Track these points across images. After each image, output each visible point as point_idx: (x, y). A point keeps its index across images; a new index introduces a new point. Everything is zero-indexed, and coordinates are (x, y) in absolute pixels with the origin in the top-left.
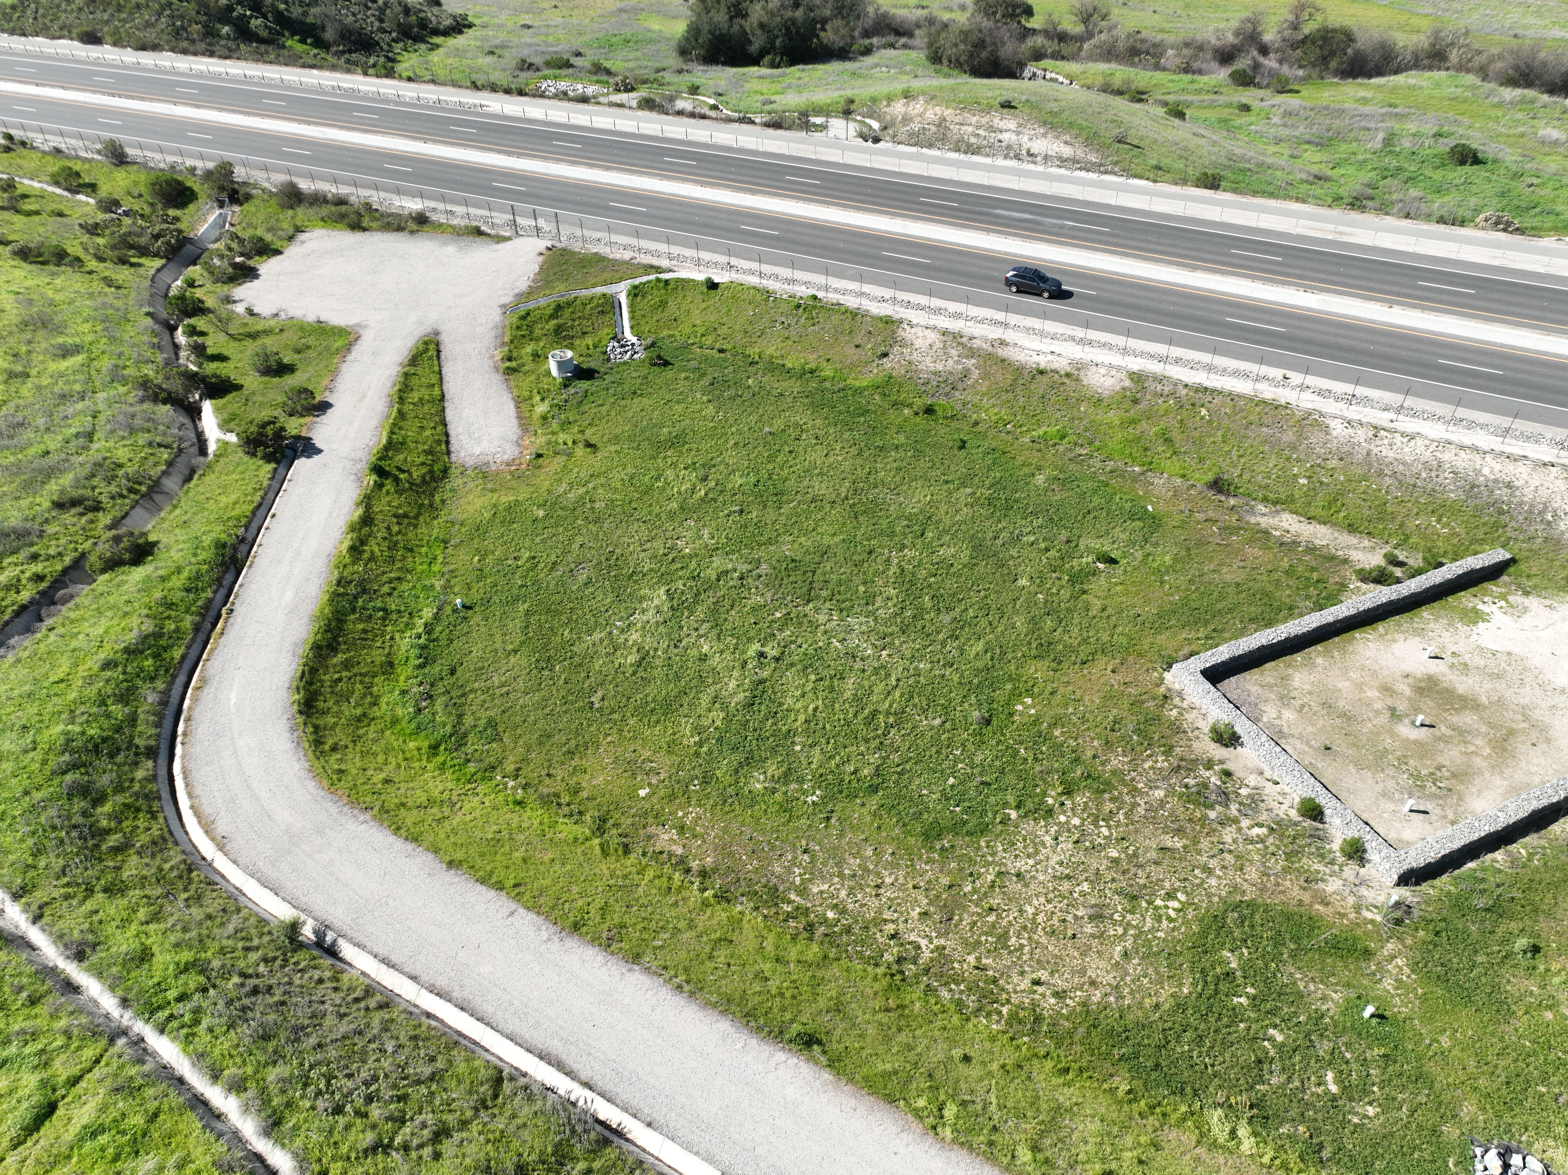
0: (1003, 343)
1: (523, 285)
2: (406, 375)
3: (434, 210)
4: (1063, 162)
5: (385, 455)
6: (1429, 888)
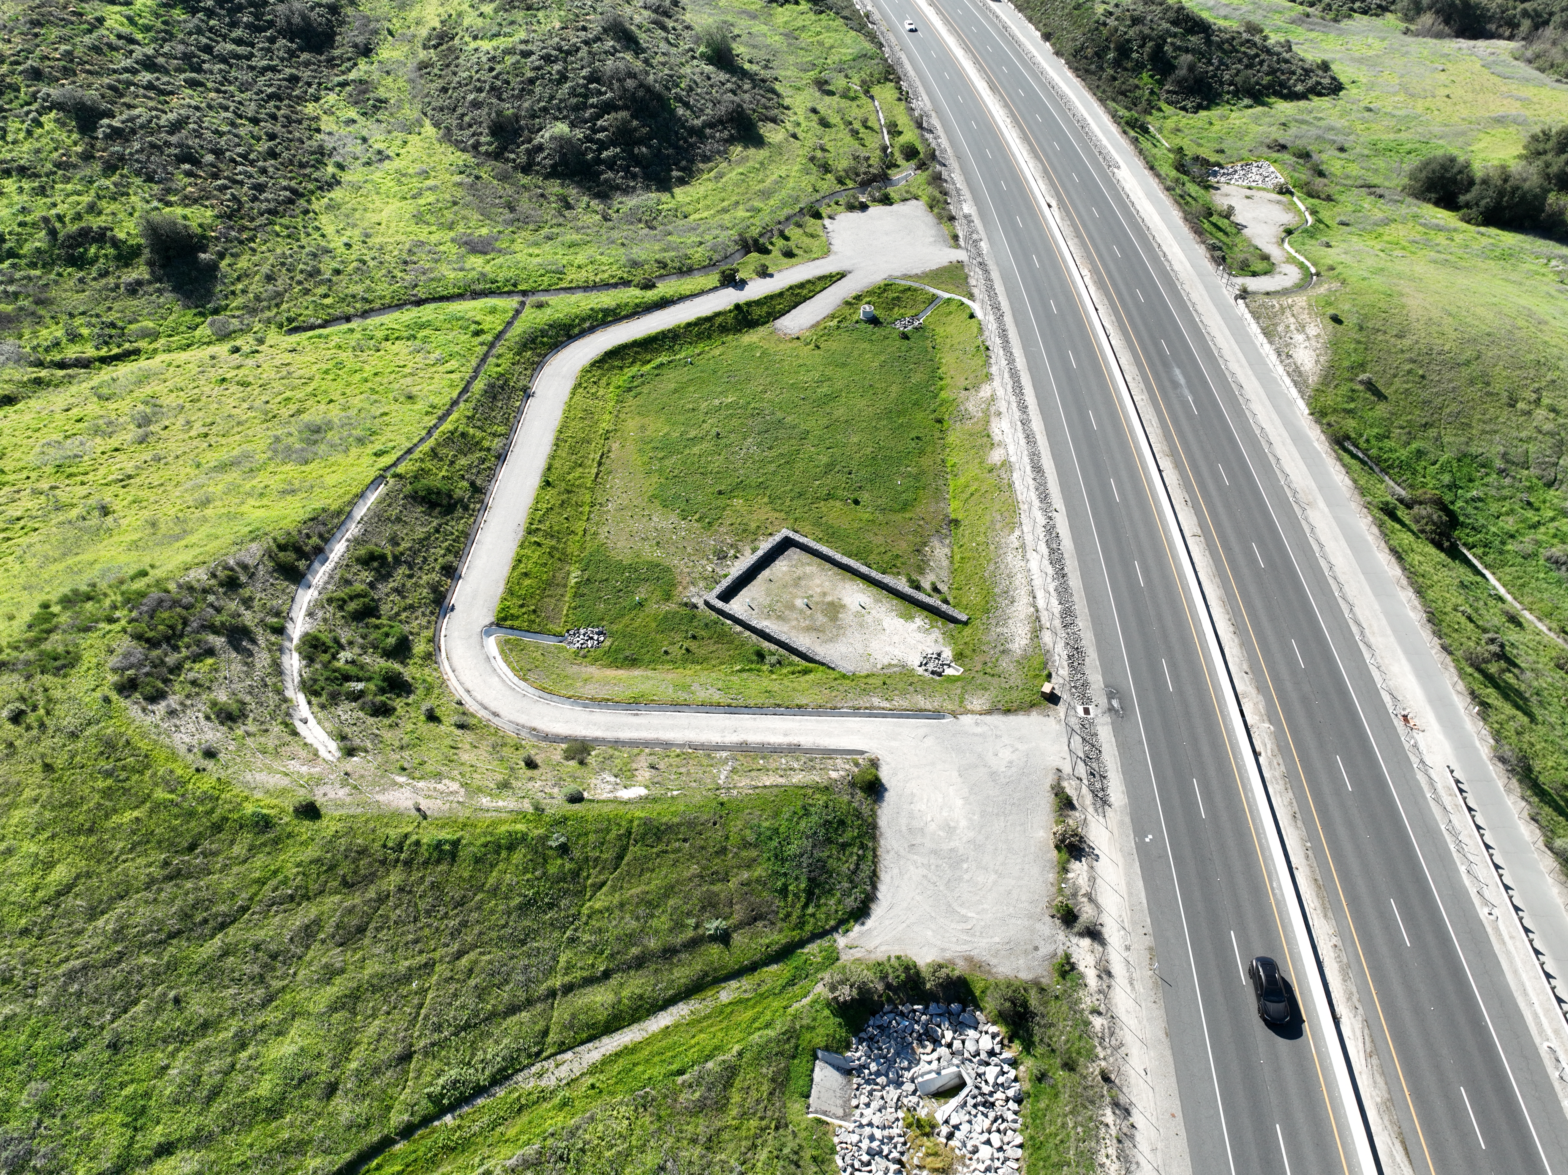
0: (998, 417)
3: (968, 217)
4: (1295, 371)
5: (749, 304)
6: (709, 612)
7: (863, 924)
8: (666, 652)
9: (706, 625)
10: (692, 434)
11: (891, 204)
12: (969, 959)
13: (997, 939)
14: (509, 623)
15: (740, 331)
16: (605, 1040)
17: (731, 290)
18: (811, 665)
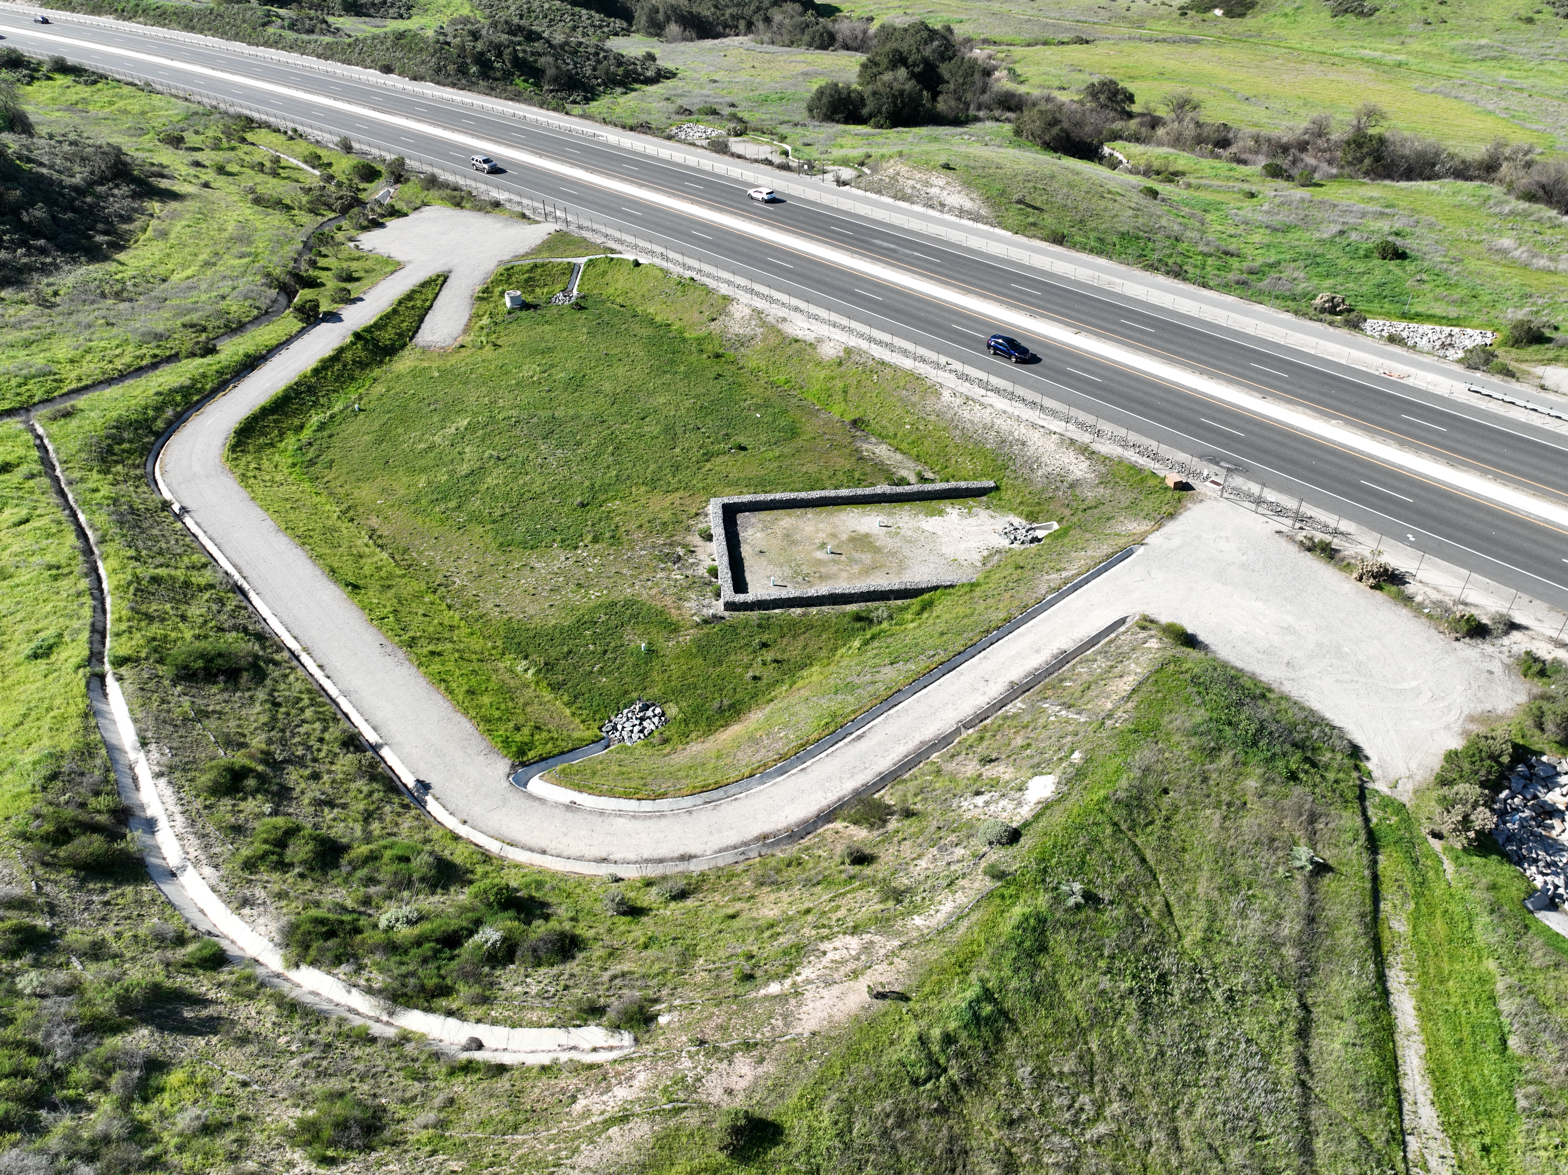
0: (784, 320)
1: (522, 251)
2: (413, 292)
3: (510, 201)
4: (962, 213)
5: (368, 330)
6: (741, 615)
7: (1367, 758)
8: (755, 678)
9: (760, 626)
10: (465, 468)
11: (406, 215)
12: (1472, 719)
13: (1459, 688)
14: (531, 754)
15: (381, 362)
16: (1406, 1084)
17: (324, 326)
18: (926, 596)
